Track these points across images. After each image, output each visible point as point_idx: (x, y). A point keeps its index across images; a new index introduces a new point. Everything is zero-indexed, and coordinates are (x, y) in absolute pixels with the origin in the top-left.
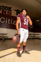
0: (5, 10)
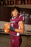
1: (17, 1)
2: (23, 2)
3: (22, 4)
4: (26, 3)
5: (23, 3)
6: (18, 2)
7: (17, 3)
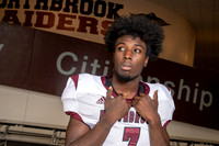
0: (92, 16)
1: (67, 19)
2: (88, 25)
3: (85, 31)
4: (99, 30)
5: (88, 28)
6: (70, 23)
7: (66, 25)
